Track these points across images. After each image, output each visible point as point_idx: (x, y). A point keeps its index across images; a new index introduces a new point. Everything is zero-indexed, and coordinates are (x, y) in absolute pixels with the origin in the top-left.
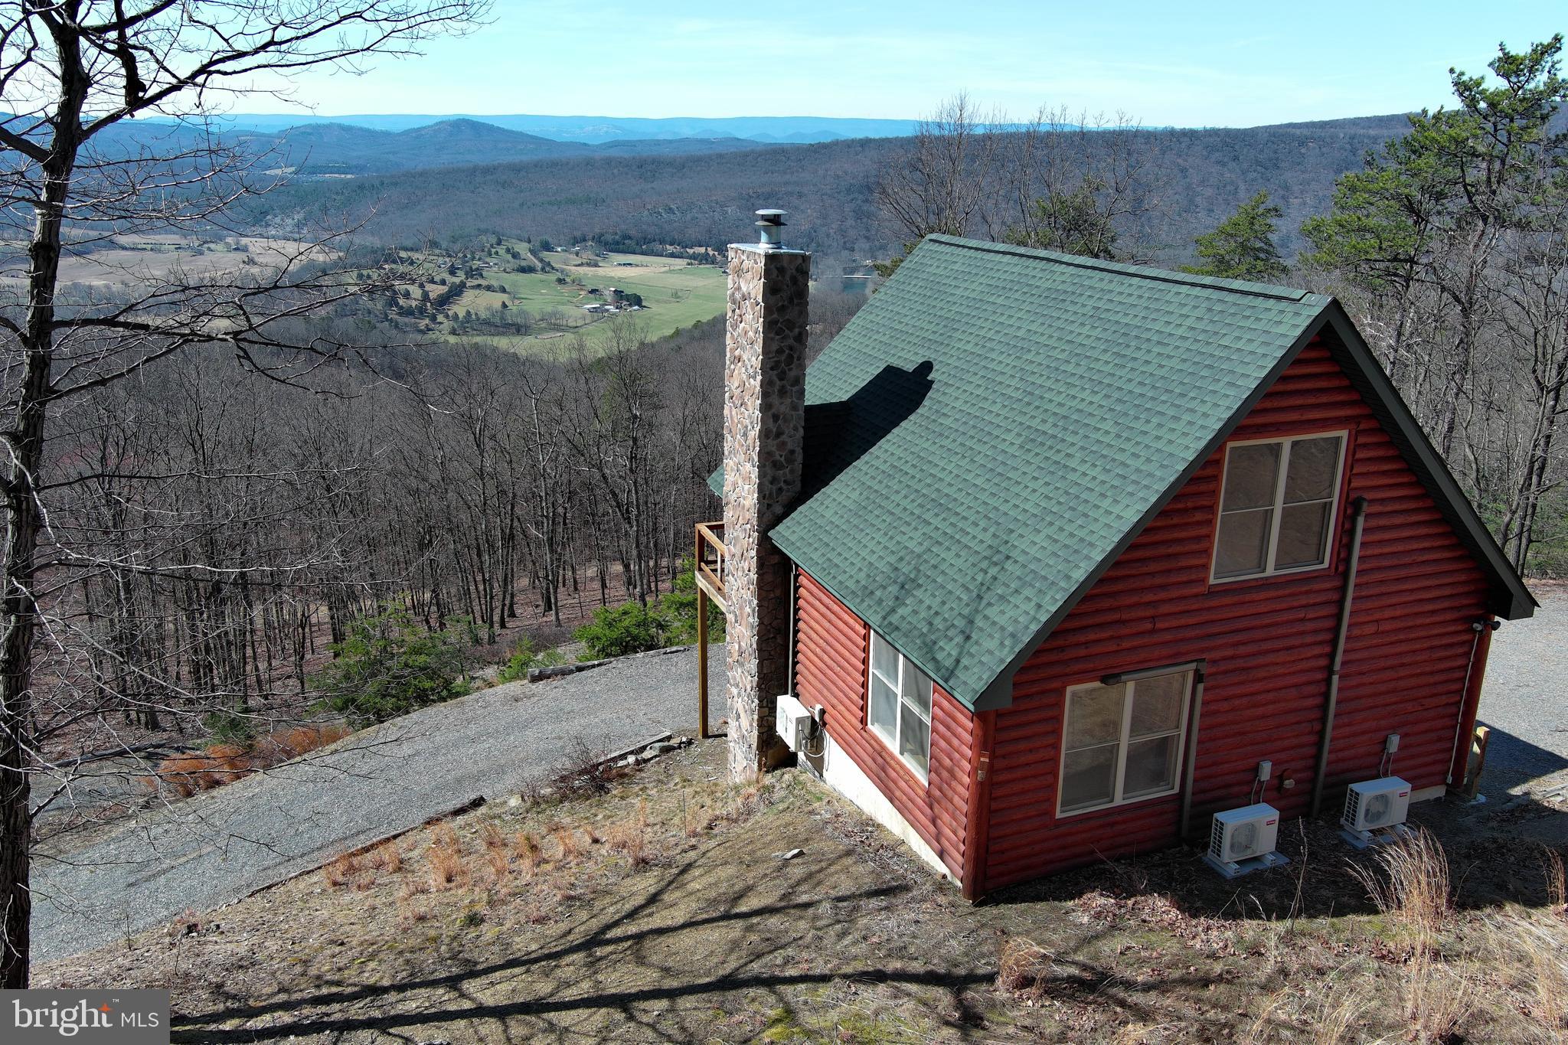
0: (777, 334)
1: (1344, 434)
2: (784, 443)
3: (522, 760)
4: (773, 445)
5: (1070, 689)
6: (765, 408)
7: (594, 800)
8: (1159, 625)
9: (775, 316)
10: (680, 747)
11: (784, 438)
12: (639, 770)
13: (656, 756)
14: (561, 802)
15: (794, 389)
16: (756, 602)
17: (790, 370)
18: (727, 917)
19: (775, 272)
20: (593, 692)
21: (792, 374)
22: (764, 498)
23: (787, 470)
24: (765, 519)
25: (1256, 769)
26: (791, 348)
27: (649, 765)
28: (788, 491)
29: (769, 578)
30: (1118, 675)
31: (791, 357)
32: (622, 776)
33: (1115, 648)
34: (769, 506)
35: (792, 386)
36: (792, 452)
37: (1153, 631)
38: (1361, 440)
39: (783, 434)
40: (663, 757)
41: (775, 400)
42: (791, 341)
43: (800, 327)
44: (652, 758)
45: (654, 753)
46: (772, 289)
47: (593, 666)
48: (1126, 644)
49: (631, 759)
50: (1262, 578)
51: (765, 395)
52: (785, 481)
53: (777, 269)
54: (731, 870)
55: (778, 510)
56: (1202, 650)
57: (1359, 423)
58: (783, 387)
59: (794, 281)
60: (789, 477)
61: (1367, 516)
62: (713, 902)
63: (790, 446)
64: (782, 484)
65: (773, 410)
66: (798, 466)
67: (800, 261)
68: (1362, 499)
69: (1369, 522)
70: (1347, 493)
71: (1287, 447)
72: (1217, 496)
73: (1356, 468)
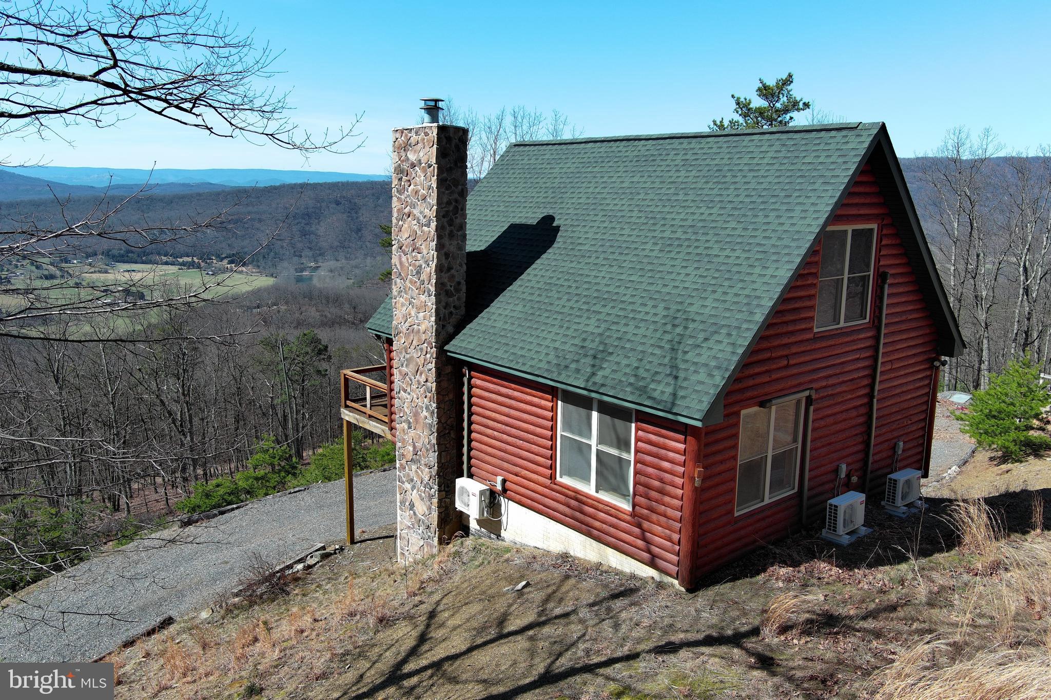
0: (447, 189)
1: (874, 226)
2: (453, 276)
3: (197, 584)
4: (445, 277)
5: (743, 412)
6: (440, 247)
7: (280, 600)
8: (792, 362)
9: (445, 175)
10: (335, 553)
11: (453, 271)
12: (308, 574)
13: (318, 562)
14: (250, 606)
15: (459, 233)
16: (434, 405)
17: (456, 218)
18: (501, 637)
19: (445, 141)
20: (242, 526)
21: (458, 221)
22: (440, 319)
23: (455, 298)
24: (441, 337)
25: (837, 470)
26: (456, 201)
27: (315, 569)
28: (457, 315)
29: (445, 384)
30: (770, 400)
31: (456, 208)
32: (296, 579)
33: (768, 379)
34: (444, 326)
35: (458, 231)
36: (459, 283)
37: (787, 366)
38: (885, 232)
39: (452, 268)
40: (324, 562)
41: (446, 241)
42: (456, 196)
43: (463, 185)
44: (315, 564)
45: (317, 560)
46: (442, 154)
47: (233, 509)
48: (774, 376)
49: (300, 566)
50: (837, 329)
51: (440, 237)
52: (454, 307)
53: (446, 138)
54: (475, 608)
55: (450, 329)
56: (811, 381)
57: (883, 219)
58: (451, 231)
59: (457, 147)
60: (457, 303)
61: (890, 285)
62: (482, 629)
63: (457, 279)
64: (452, 309)
65: (445, 250)
66: (463, 294)
67: (461, 133)
68: (886, 273)
69: (892, 290)
70: (877, 269)
71: (850, 232)
72: (818, 266)
73: (882, 252)
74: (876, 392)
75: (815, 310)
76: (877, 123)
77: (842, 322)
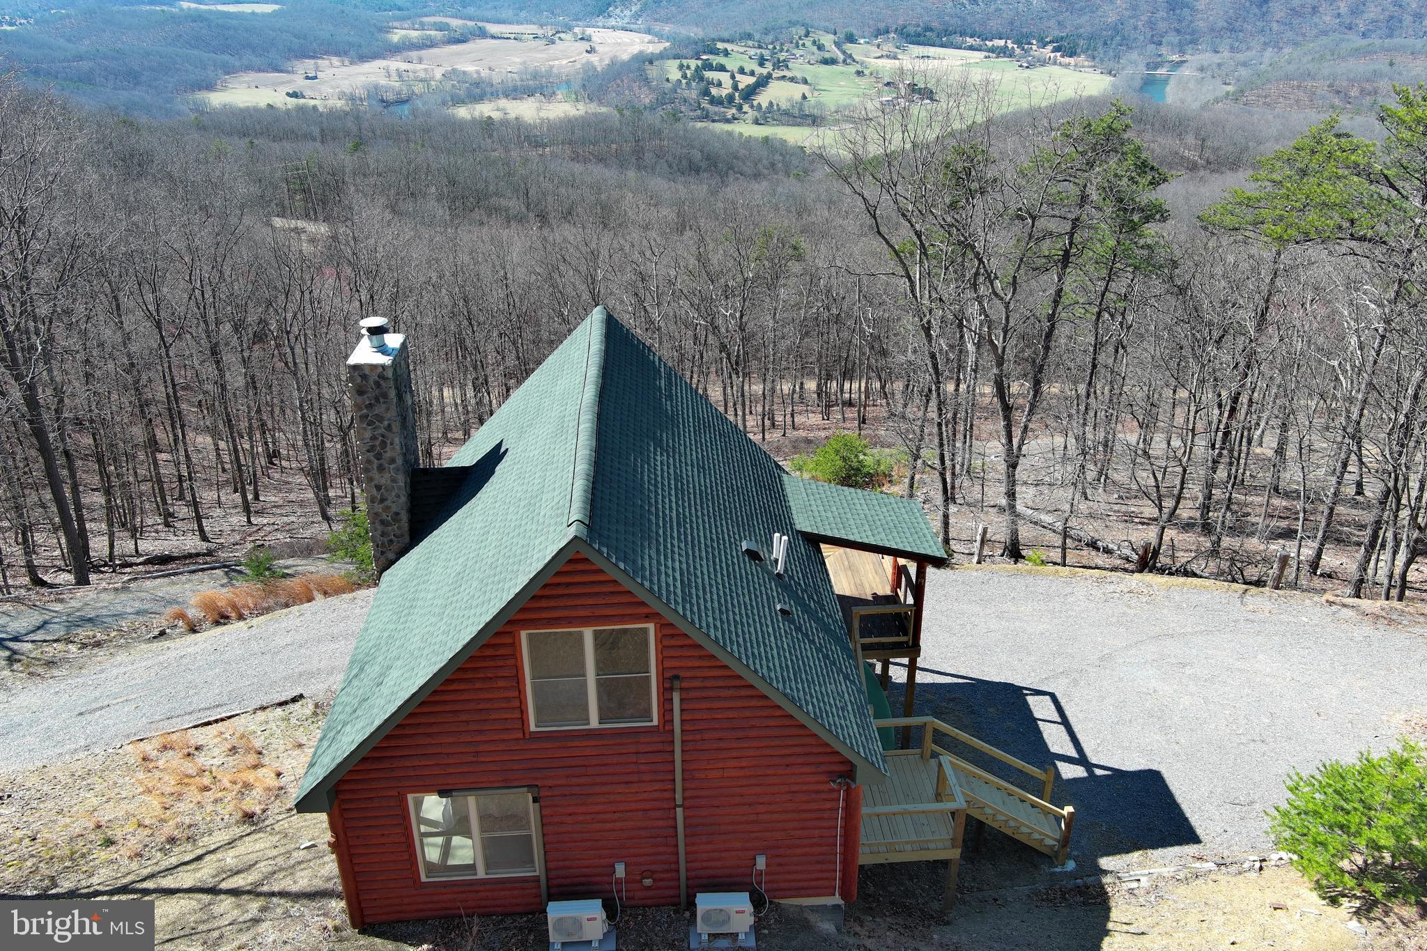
1: (650, 626)
2: (387, 508)
5: (411, 796)
8: (481, 758)
9: (365, 411)
15: (392, 466)
17: (385, 452)
19: (359, 380)
22: (378, 546)
23: (395, 526)
25: (608, 868)
26: (383, 436)
28: (398, 542)
30: (451, 791)
31: (384, 442)
33: (442, 771)
37: (476, 762)
38: (667, 632)
42: (382, 431)
50: (584, 730)
56: (536, 779)
57: (660, 619)
64: (393, 536)
66: (405, 523)
67: (381, 370)
68: (677, 677)
69: (692, 694)
70: (662, 671)
71: (588, 634)
72: (518, 669)
73: (667, 653)
74: (679, 801)
75: (523, 711)
76: (572, 532)
77: (594, 723)
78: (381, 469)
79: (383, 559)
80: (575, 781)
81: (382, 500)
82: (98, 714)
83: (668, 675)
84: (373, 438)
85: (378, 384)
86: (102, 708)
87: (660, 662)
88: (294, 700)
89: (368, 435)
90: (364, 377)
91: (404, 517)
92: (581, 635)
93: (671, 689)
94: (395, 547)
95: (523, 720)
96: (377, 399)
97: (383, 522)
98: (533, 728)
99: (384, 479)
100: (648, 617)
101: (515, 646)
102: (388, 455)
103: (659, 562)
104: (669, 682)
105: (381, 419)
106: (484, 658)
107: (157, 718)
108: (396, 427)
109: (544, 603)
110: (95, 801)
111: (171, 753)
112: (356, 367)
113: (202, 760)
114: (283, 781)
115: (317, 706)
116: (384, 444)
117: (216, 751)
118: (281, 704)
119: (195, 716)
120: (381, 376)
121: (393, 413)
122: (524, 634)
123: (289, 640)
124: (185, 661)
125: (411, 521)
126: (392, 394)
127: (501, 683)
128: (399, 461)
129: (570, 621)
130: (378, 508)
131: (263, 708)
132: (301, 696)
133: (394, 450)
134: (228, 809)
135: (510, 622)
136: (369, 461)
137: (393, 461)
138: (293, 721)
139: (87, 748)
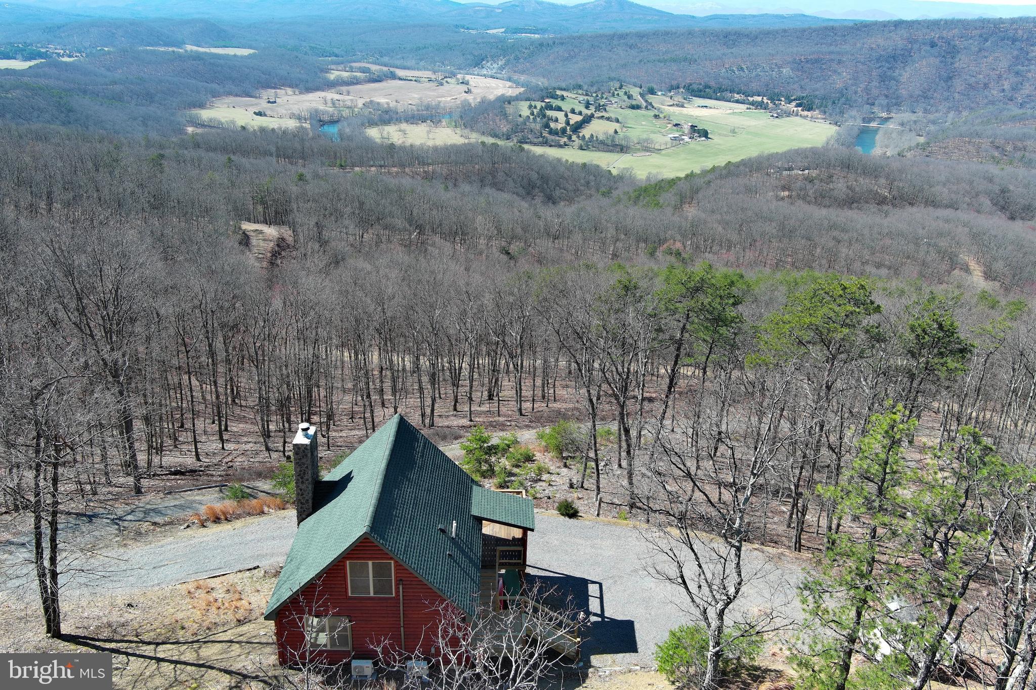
1: (392, 561)
5: (304, 617)
11: (304, 496)
15: (307, 482)
22: (299, 512)
23: (307, 504)
28: (307, 511)
30: (320, 616)
50: (368, 596)
55: (303, 516)
56: (351, 613)
61: (404, 585)
64: (305, 507)
65: (300, 487)
68: (401, 580)
69: (407, 586)
70: (396, 577)
71: (370, 563)
72: (345, 574)
73: (398, 571)
74: (402, 625)
75: (346, 589)
76: (364, 530)
77: (372, 594)
78: (303, 482)
79: (300, 518)
80: (365, 615)
81: (302, 495)
82: (163, 568)
83: (398, 579)
84: (301, 471)
85: (304, 451)
86: (164, 565)
87: (396, 574)
88: (255, 568)
89: (298, 470)
90: (299, 448)
91: (310, 502)
92: (367, 564)
93: (399, 584)
94: (306, 513)
95: (346, 592)
96: (303, 457)
97: (301, 503)
98: (350, 595)
99: (303, 487)
100: (391, 559)
101: (345, 566)
102: (306, 477)
103: (397, 539)
104: (399, 581)
105: (304, 464)
106: (333, 569)
107: (191, 572)
108: (310, 467)
109: (355, 552)
110: (173, 611)
111: (201, 590)
112: (296, 446)
113: (214, 594)
114: (252, 607)
115: (265, 572)
116: (304, 473)
117: (221, 591)
118: (248, 570)
119: (208, 573)
120: (306, 448)
121: (309, 462)
122: (348, 562)
123: (253, 537)
124: (203, 545)
125: (313, 503)
126: (309, 455)
127: (339, 579)
128: (310, 480)
129: (364, 559)
130: (300, 497)
131: (240, 571)
132: (258, 567)
133: (309, 475)
134: (230, 616)
135: (343, 558)
136: (298, 480)
137: (307, 480)
138: (255, 579)
139: (159, 584)
